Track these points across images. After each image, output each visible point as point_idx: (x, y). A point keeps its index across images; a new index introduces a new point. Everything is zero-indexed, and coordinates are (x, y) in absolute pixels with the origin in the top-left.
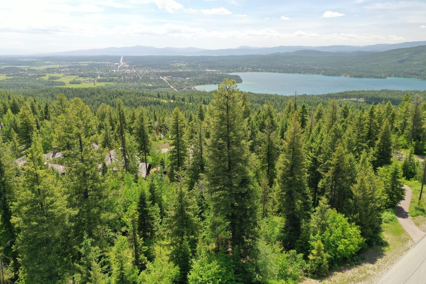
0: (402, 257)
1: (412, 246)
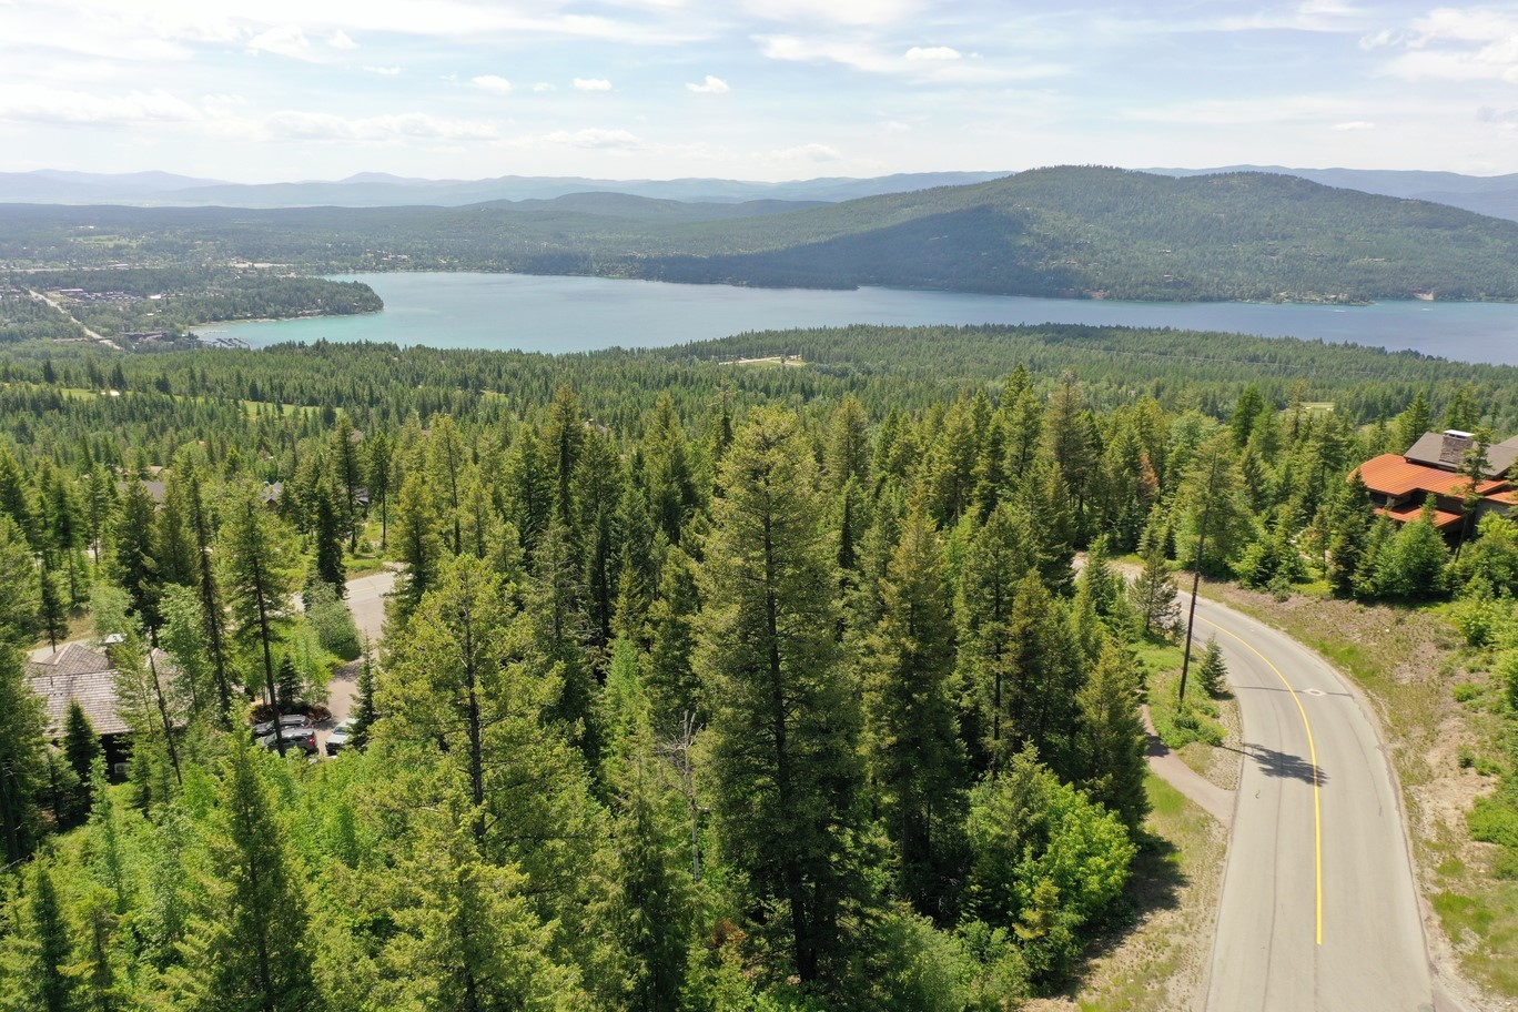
0: (1223, 875)
1: (1225, 838)
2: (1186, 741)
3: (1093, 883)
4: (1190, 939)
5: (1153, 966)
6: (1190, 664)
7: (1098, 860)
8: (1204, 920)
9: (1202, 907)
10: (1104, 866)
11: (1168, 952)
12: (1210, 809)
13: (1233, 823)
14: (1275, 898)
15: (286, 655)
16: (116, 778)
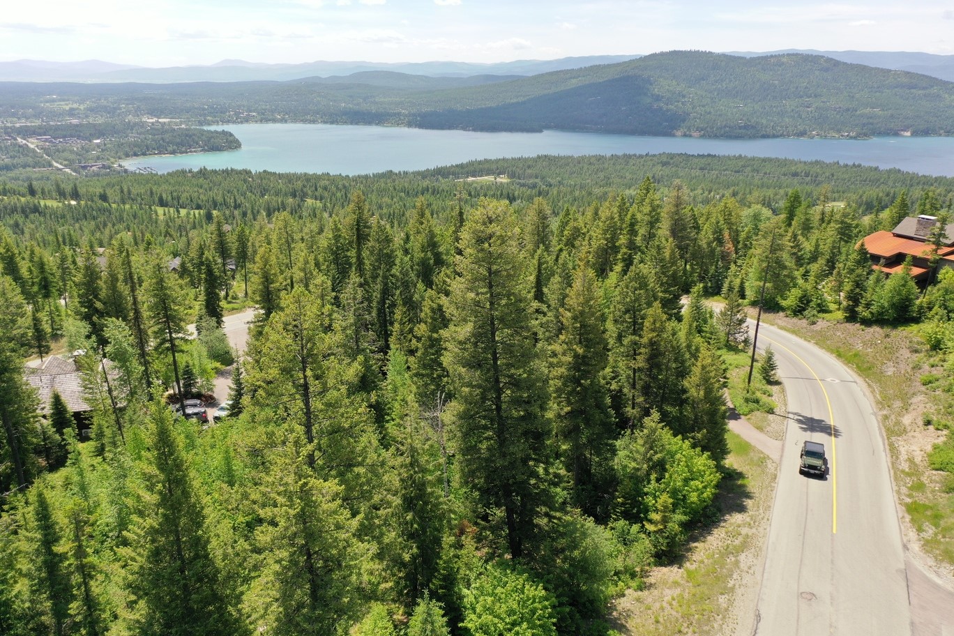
0: (774, 492)
1: (776, 470)
2: (752, 411)
3: (694, 497)
4: (754, 530)
5: (731, 547)
6: (755, 363)
7: (697, 483)
8: (763, 519)
9: (761, 511)
10: (700, 486)
11: (740, 539)
12: (766, 452)
13: (781, 461)
14: (807, 505)
15: (187, 362)
16: (84, 438)
